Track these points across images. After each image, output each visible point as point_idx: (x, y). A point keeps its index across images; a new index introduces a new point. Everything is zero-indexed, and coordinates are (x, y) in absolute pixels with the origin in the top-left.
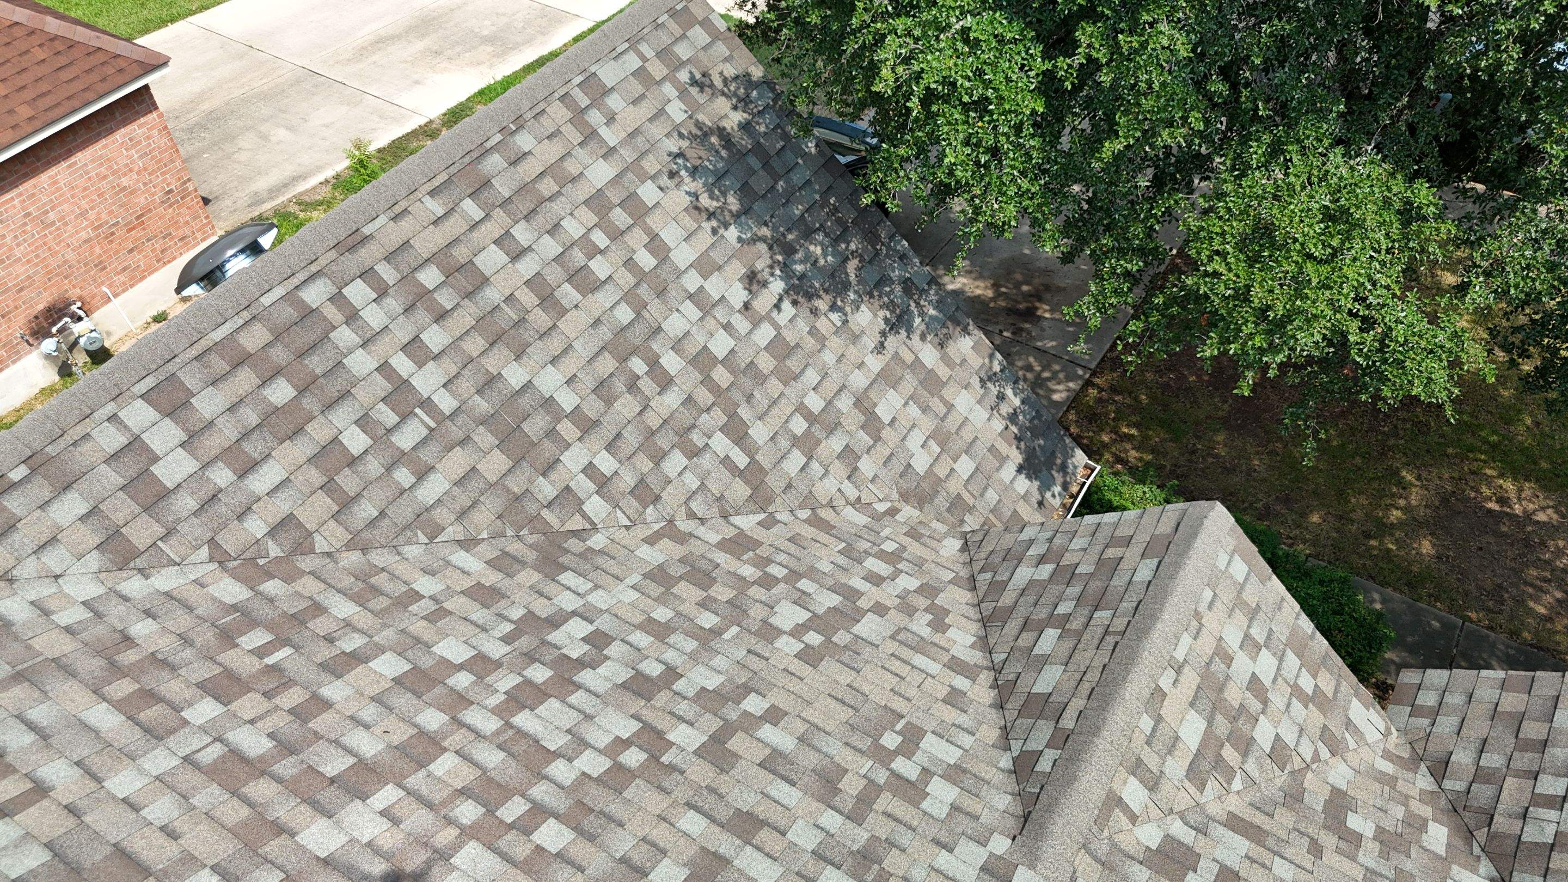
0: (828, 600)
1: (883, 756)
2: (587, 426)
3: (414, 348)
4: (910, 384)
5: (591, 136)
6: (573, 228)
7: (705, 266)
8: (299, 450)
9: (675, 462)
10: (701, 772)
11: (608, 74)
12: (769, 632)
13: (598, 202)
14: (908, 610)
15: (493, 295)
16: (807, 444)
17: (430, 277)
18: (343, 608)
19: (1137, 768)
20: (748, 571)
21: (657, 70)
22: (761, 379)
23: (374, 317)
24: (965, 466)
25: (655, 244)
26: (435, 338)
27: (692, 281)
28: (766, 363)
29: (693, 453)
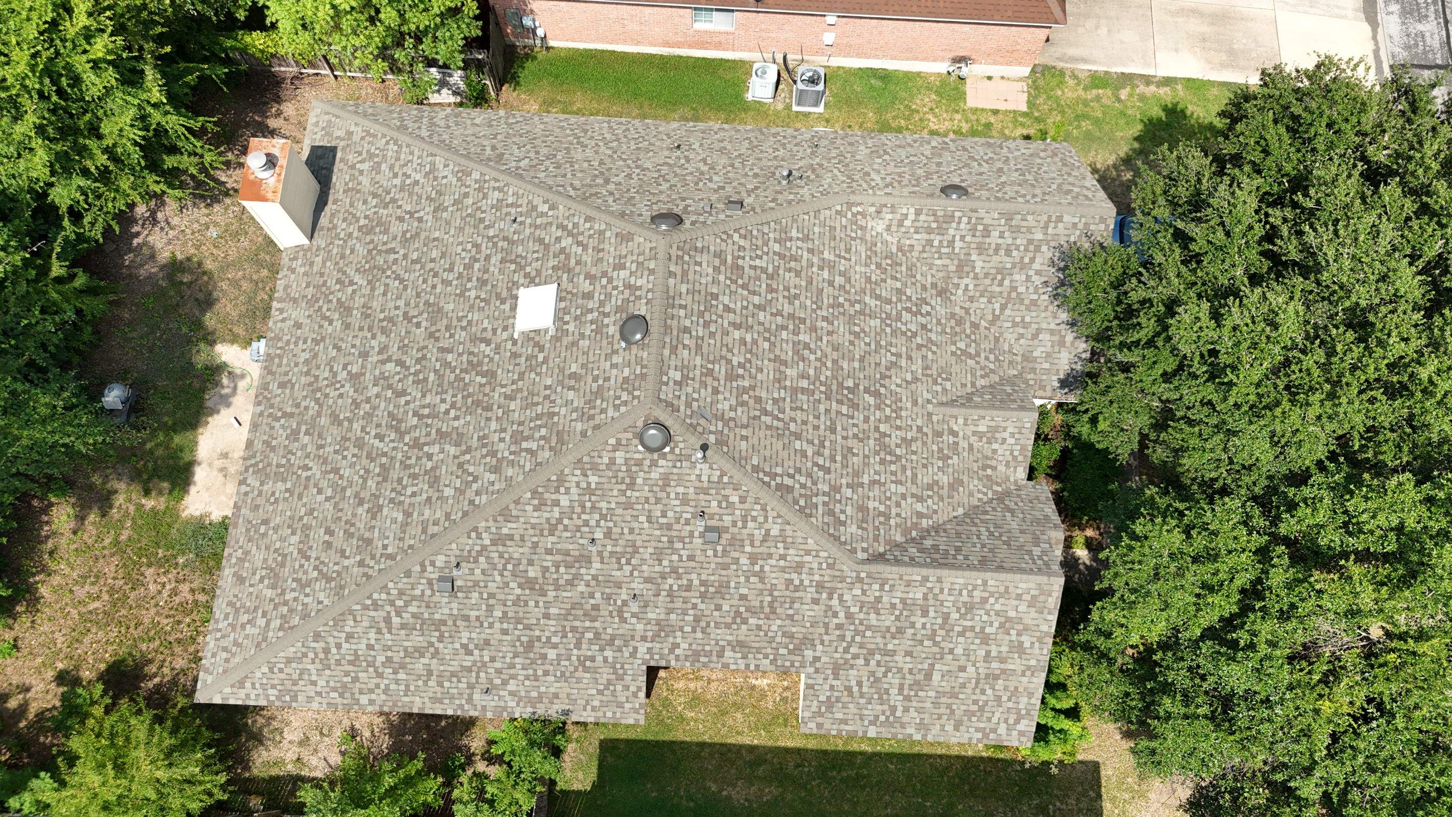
0: (973, 351)
1: (939, 375)
2: (976, 277)
3: (963, 238)
4: (1056, 338)
5: (1046, 227)
6: (1018, 242)
7: (1038, 273)
8: (926, 236)
9: (985, 300)
10: (914, 346)
11: (1066, 218)
12: (954, 343)
13: (1030, 242)
14: (982, 368)
15: (987, 240)
16: (1015, 325)
17: (980, 228)
18: (904, 268)
19: (966, 420)
20: (968, 331)
21: (1081, 226)
22: (1022, 303)
23: (962, 226)
24: (1046, 366)
25: (1032, 260)
26: (968, 239)
27: (1031, 273)
28: (1027, 302)
29: (989, 302)
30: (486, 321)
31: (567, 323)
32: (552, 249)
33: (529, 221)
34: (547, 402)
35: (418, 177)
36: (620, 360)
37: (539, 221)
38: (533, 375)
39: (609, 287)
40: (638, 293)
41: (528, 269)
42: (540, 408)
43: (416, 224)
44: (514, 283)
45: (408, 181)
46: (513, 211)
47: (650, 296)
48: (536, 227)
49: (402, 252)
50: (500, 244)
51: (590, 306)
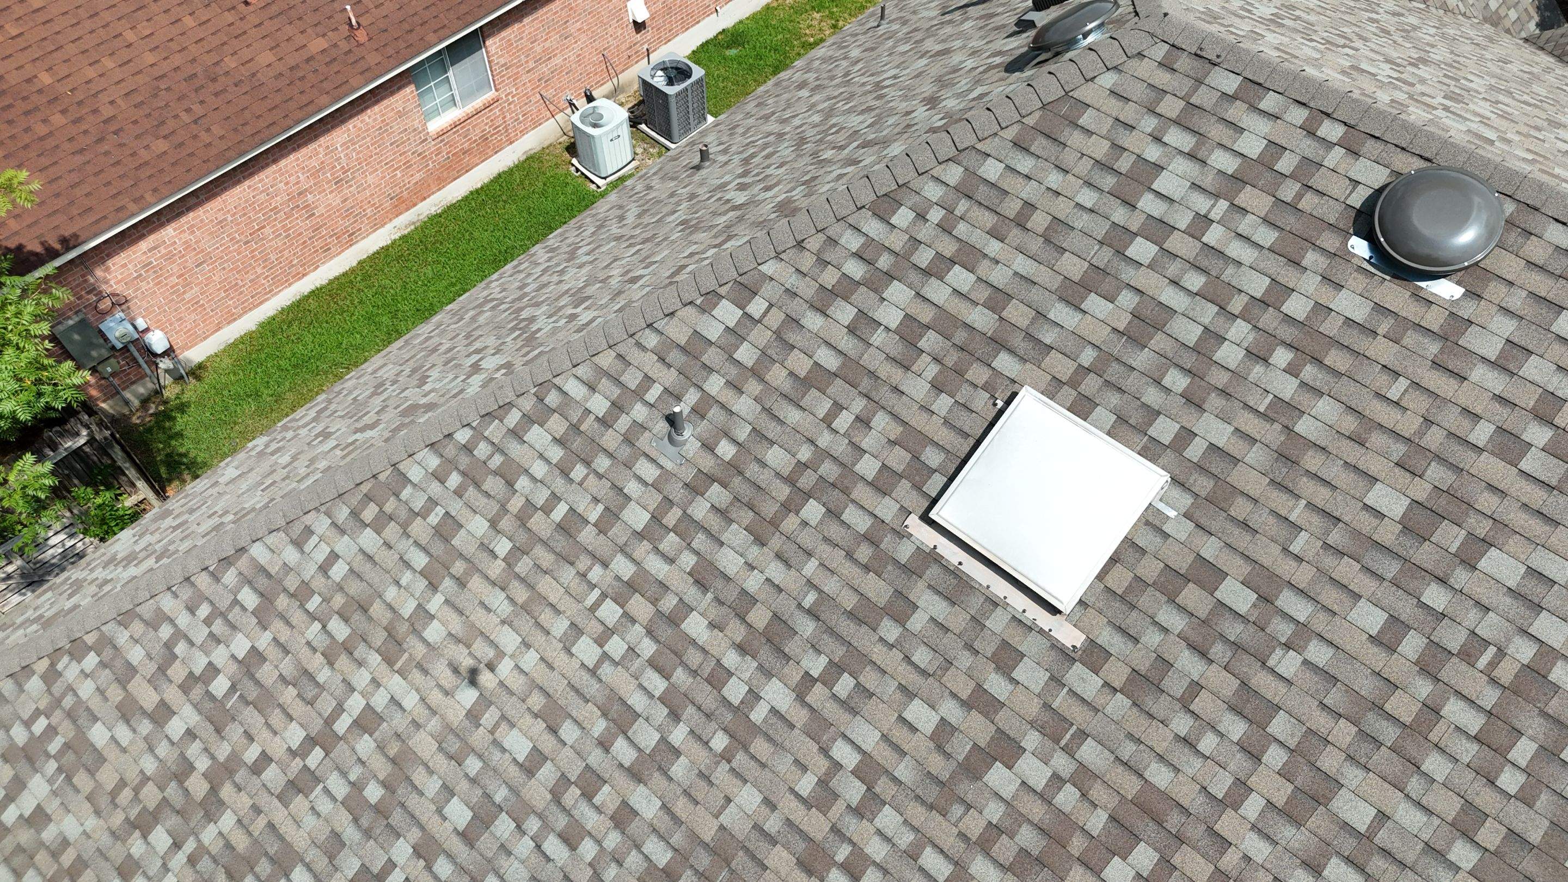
30: (918, 712)
31: (1187, 435)
32: (873, 360)
33: (715, 385)
34: (1453, 671)
35: (241, 646)
36: (1506, 327)
37: (746, 354)
38: (1289, 664)
39: (1179, 243)
40: (1286, 164)
41: (868, 467)
42: (1454, 710)
43: (365, 745)
44: (869, 538)
45: (220, 686)
46: (639, 412)
47: (1331, 131)
48: (757, 373)
49: (402, 851)
50: (700, 509)
51: (1191, 334)
